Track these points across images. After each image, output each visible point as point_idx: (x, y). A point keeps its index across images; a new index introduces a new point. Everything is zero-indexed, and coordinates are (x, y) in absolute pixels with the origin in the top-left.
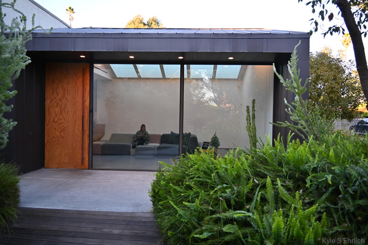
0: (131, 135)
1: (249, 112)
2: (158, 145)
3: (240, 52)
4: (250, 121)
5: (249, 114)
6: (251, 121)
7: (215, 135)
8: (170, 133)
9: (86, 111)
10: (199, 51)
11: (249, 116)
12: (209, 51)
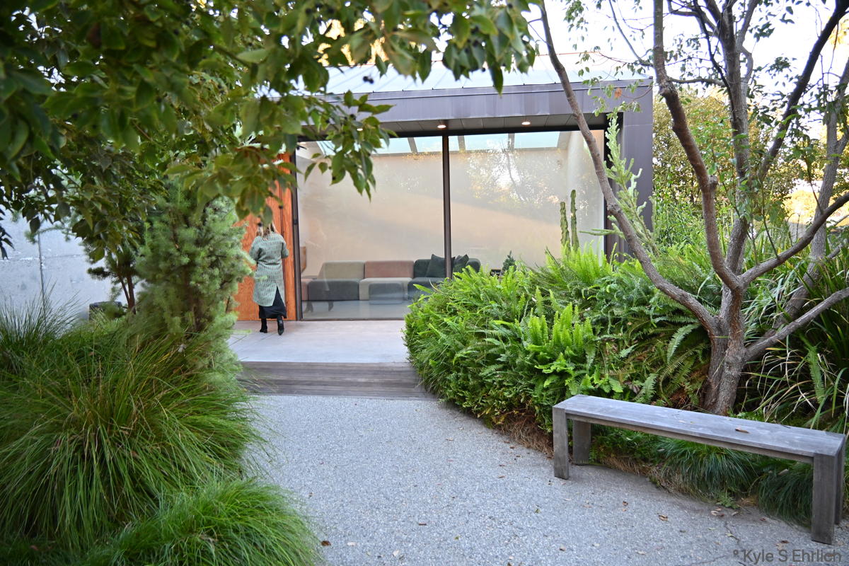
0: (359, 263)
1: (565, 214)
2: (409, 279)
3: (538, 114)
4: (567, 228)
5: (565, 217)
6: (569, 229)
7: (509, 257)
8: (430, 258)
9: (287, 223)
10: (471, 117)
11: (566, 220)
12: (486, 116)
